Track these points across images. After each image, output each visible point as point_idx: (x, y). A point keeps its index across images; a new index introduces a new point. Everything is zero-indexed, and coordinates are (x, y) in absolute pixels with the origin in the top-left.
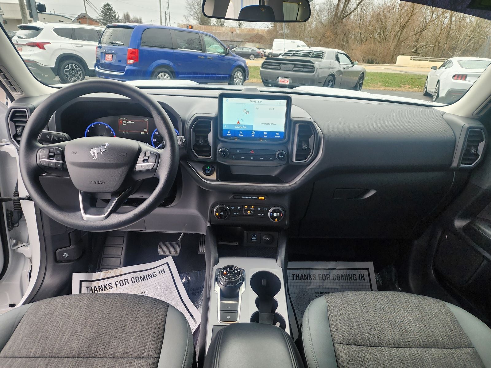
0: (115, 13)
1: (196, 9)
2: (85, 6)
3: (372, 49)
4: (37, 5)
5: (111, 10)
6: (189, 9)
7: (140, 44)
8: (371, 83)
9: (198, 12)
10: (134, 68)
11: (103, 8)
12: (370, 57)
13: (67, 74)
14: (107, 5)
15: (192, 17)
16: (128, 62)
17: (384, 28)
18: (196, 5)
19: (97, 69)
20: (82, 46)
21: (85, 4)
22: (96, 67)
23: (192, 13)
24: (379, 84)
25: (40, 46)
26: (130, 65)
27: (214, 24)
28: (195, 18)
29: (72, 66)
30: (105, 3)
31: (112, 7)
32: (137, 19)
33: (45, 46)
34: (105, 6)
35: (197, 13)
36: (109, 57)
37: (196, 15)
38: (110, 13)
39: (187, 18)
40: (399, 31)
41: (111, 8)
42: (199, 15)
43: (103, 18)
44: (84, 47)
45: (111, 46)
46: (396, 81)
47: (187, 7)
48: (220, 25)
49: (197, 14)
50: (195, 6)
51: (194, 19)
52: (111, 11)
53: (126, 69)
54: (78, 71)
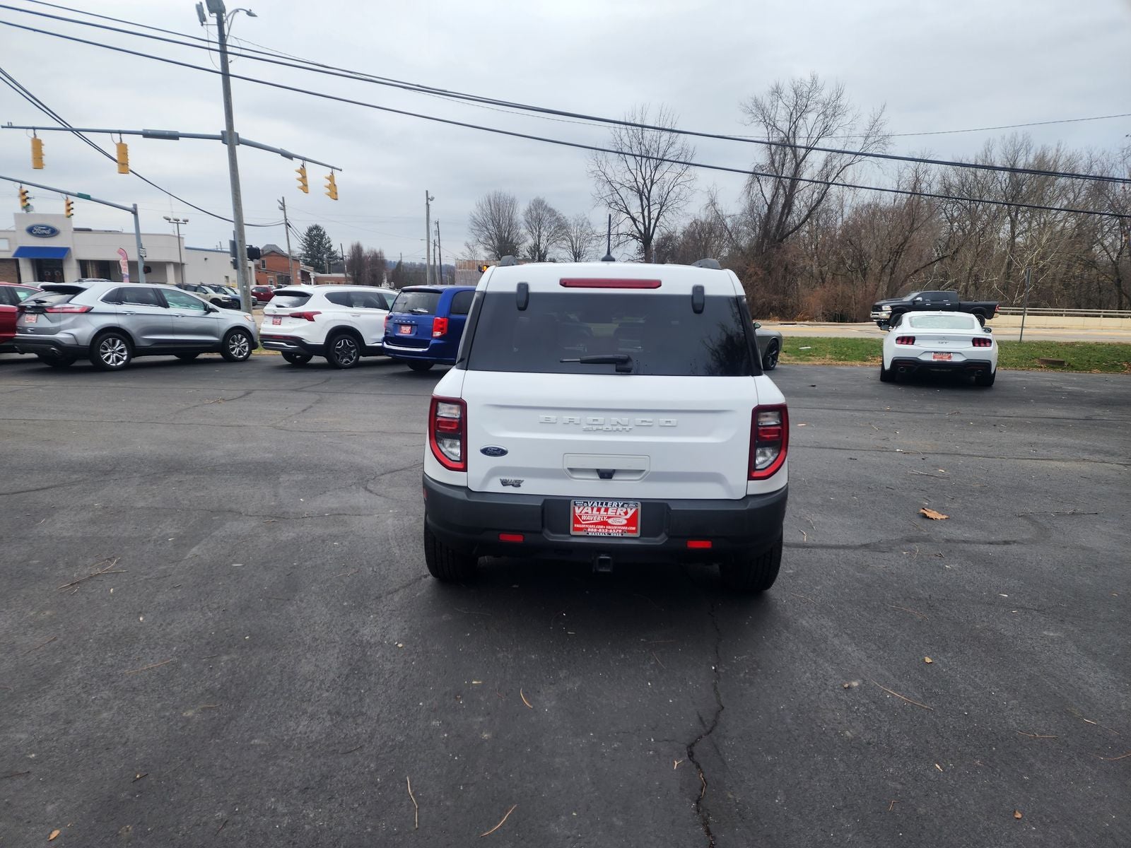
0: (329, 242)
1: (490, 232)
2: (288, 237)
3: (840, 295)
4: (248, 249)
5: (322, 236)
6: (477, 233)
7: (450, 312)
8: (814, 356)
9: (494, 237)
10: (441, 342)
11: (308, 235)
12: (838, 309)
13: (338, 353)
14: (315, 229)
15: (482, 246)
16: (434, 335)
17: (860, 257)
18: (491, 223)
19: (386, 345)
20: (358, 315)
21: (287, 233)
22: (385, 343)
23: (482, 239)
24: (828, 356)
25: (309, 317)
26: (437, 338)
27: (525, 256)
28: (489, 247)
29: (345, 342)
30: (312, 224)
31: (324, 233)
32: (375, 253)
33: (315, 317)
34: (311, 230)
35: (492, 238)
36: (405, 331)
37: (491, 242)
38: (320, 243)
39: (471, 247)
40: (890, 260)
41: (322, 233)
42: (496, 241)
43: (305, 253)
44: (362, 316)
45: (410, 315)
46: (860, 351)
47: (472, 229)
48: (537, 258)
49: (493, 240)
50: (488, 227)
51: (486, 249)
52: (322, 239)
53: (431, 343)
54: (352, 349)
